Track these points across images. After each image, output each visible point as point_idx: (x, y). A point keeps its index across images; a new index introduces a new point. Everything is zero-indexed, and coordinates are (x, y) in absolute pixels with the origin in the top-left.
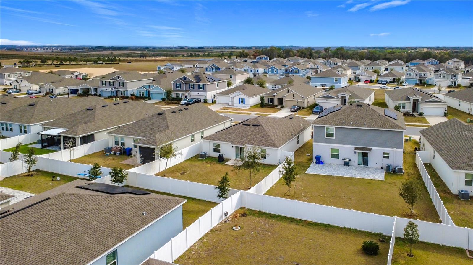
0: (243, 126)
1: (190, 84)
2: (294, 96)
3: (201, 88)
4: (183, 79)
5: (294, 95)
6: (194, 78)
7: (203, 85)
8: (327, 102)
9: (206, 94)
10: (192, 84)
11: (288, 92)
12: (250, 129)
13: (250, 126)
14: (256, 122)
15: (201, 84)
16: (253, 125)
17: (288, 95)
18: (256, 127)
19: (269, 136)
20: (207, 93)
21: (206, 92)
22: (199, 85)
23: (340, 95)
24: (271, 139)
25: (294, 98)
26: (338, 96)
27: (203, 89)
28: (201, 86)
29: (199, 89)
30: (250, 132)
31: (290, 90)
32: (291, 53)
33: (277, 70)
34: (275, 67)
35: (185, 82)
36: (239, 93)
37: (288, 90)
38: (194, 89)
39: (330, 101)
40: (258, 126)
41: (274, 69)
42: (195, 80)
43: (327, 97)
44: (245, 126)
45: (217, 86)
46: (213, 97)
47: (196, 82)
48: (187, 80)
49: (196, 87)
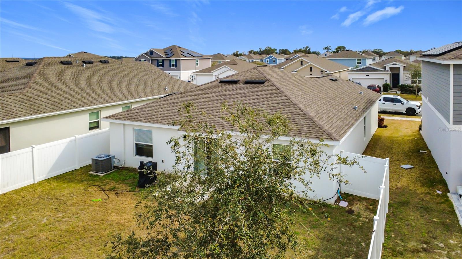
0: (220, 84)
1: (158, 60)
2: (311, 71)
3: (173, 65)
4: (149, 54)
5: (311, 68)
6: (165, 52)
7: (176, 61)
8: (367, 77)
9: (180, 73)
10: (160, 60)
11: (302, 64)
12: (238, 90)
13: (237, 85)
14: (254, 76)
15: (173, 59)
16: (247, 83)
17: (302, 69)
18: (256, 86)
19: (295, 105)
20: (182, 72)
21: (180, 71)
22: (170, 61)
23: (388, 66)
24: (305, 114)
25: (311, 73)
26: (385, 68)
27: (176, 66)
28: (173, 63)
29: (170, 66)
30: (239, 97)
31: (304, 60)
32: (288, 52)
33: (276, 59)
34: (274, 57)
35: (151, 58)
36: (226, 68)
37: (302, 62)
38: (163, 66)
39: (372, 75)
40: (262, 83)
41: (272, 59)
42: (166, 55)
43: (367, 69)
44: (227, 85)
45: (197, 64)
46: (190, 79)
47: (166, 57)
48: (154, 55)
49: (167, 64)
